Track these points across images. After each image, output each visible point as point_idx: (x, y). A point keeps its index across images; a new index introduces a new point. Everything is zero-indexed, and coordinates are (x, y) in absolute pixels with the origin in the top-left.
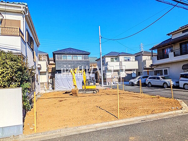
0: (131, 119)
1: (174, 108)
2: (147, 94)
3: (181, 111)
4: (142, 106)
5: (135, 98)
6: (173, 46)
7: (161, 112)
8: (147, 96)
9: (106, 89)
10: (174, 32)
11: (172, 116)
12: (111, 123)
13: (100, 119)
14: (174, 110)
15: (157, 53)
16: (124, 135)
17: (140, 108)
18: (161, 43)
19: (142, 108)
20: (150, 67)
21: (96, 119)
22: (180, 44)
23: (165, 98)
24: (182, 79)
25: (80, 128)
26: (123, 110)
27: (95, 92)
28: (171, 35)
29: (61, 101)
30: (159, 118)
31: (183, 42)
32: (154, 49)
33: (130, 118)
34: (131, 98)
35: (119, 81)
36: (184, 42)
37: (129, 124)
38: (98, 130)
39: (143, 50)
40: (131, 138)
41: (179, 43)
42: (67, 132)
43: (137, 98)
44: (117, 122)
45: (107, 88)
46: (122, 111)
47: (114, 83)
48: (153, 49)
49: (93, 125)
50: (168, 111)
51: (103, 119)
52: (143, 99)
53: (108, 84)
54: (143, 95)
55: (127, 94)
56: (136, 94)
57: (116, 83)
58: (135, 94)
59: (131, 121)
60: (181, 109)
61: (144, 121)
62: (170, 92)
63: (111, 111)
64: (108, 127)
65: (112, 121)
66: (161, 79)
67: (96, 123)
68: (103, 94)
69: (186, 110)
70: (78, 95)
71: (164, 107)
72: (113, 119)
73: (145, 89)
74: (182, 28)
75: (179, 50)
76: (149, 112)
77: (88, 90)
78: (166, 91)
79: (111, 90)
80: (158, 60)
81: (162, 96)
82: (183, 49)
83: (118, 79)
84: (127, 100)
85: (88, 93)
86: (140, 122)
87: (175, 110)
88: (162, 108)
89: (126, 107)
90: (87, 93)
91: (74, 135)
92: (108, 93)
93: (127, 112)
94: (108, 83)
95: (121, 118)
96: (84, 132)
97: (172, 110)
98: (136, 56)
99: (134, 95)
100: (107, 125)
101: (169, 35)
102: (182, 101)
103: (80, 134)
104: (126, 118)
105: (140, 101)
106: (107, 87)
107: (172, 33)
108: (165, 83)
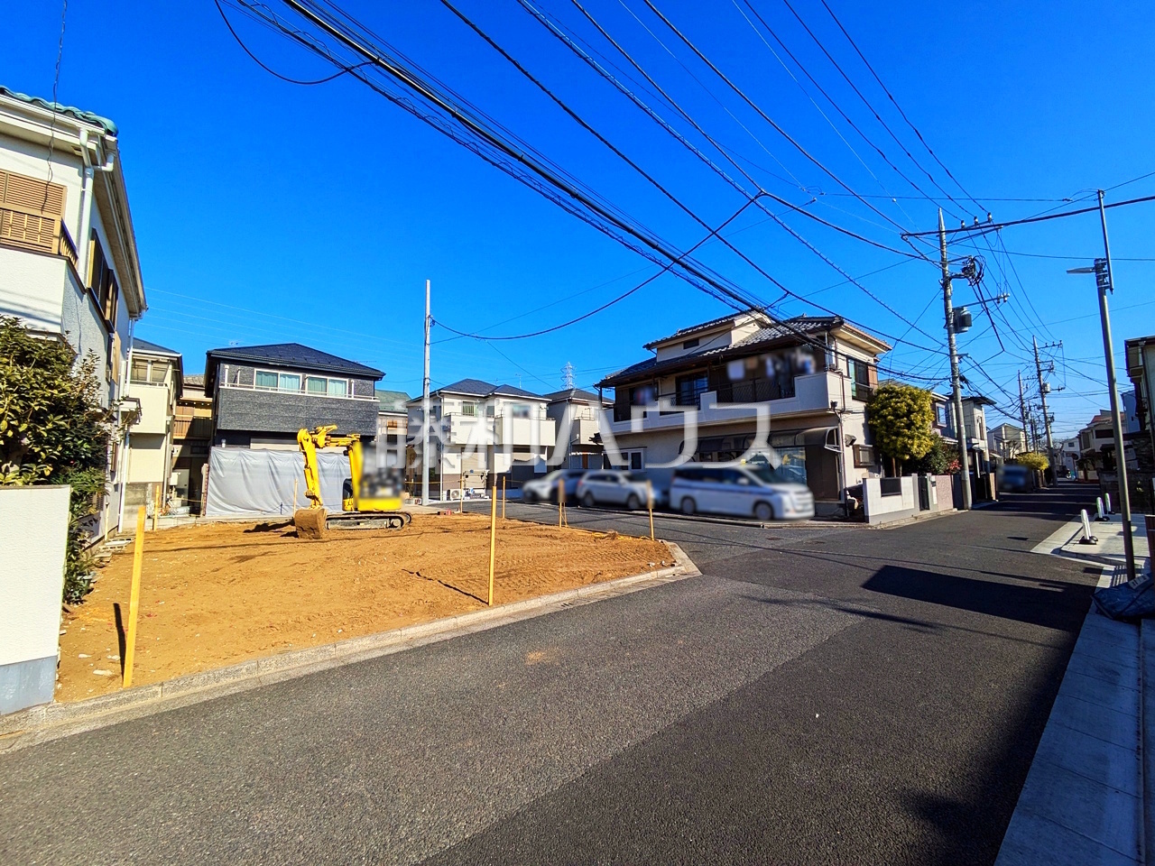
0: (533, 602)
1: (654, 564)
2: (580, 527)
3: (672, 570)
4: (564, 563)
5: (541, 540)
6: (657, 383)
7: (620, 577)
8: (579, 532)
9: (439, 513)
10: (662, 342)
11: (648, 585)
12: (463, 620)
13: (423, 612)
14: (653, 570)
15: (614, 399)
16: (510, 650)
17: (560, 570)
18: (627, 370)
19: (565, 570)
20: (592, 443)
21: (409, 612)
22: (676, 378)
23: (631, 538)
24: (678, 481)
25: (343, 647)
26: (504, 577)
27: (397, 522)
28: (655, 350)
29: (243, 559)
30: (612, 595)
31: (684, 373)
32: (606, 386)
33: (529, 599)
34: (531, 540)
35: (488, 487)
36: (686, 376)
37: (525, 618)
38: (418, 645)
39: (571, 384)
40: (532, 656)
41: (676, 375)
42: (286, 668)
43: (548, 541)
44: (485, 614)
45: (441, 510)
46: (500, 581)
47: (468, 495)
48: (604, 384)
49: (399, 633)
50: (639, 573)
51: (434, 611)
52: (566, 543)
53: (445, 497)
54: (567, 530)
55: (516, 530)
56: (544, 527)
57: (477, 491)
58: (541, 530)
59: (532, 610)
60: (673, 565)
61: (572, 607)
62: (646, 521)
63: (464, 582)
64: (455, 635)
65: (468, 613)
66: (623, 480)
67: (409, 626)
68: (426, 530)
69: (683, 568)
70: (324, 535)
71: (628, 564)
72: (471, 607)
73: (575, 513)
74: (684, 333)
75: (674, 396)
76: (586, 578)
77: (370, 515)
78: (634, 520)
79: (458, 516)
80: (615, 421)
81: (622, 533)
82: (685, 394)
83: (484, 478)
84: (516, 549)
85: (368, 526)
86: (558, 610)
87: (657, 568)
88: (622, 565)
89: (514, 567)
90: (362, 525)
91: (323, 672)
92: (449, 527)
93: (516, 581)
94: (445, 492)
95: (498, 603)
96: (362, 658)
97: (648, 571)
98: (549, 404)
99: (539, 533)
100: (451, 627)
101: (649, 347)
102: (675, 546)
103: (344, 667)
104: (515, 601)
105: (559, 548)
106: (442, 505)
107: (658, 343)
108: (633, 495)
